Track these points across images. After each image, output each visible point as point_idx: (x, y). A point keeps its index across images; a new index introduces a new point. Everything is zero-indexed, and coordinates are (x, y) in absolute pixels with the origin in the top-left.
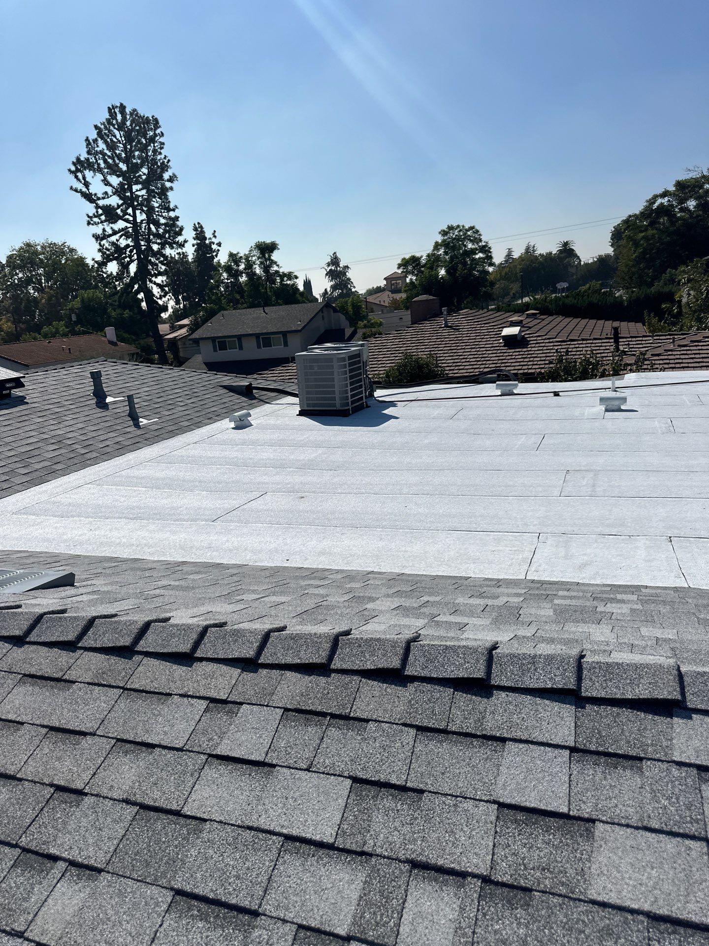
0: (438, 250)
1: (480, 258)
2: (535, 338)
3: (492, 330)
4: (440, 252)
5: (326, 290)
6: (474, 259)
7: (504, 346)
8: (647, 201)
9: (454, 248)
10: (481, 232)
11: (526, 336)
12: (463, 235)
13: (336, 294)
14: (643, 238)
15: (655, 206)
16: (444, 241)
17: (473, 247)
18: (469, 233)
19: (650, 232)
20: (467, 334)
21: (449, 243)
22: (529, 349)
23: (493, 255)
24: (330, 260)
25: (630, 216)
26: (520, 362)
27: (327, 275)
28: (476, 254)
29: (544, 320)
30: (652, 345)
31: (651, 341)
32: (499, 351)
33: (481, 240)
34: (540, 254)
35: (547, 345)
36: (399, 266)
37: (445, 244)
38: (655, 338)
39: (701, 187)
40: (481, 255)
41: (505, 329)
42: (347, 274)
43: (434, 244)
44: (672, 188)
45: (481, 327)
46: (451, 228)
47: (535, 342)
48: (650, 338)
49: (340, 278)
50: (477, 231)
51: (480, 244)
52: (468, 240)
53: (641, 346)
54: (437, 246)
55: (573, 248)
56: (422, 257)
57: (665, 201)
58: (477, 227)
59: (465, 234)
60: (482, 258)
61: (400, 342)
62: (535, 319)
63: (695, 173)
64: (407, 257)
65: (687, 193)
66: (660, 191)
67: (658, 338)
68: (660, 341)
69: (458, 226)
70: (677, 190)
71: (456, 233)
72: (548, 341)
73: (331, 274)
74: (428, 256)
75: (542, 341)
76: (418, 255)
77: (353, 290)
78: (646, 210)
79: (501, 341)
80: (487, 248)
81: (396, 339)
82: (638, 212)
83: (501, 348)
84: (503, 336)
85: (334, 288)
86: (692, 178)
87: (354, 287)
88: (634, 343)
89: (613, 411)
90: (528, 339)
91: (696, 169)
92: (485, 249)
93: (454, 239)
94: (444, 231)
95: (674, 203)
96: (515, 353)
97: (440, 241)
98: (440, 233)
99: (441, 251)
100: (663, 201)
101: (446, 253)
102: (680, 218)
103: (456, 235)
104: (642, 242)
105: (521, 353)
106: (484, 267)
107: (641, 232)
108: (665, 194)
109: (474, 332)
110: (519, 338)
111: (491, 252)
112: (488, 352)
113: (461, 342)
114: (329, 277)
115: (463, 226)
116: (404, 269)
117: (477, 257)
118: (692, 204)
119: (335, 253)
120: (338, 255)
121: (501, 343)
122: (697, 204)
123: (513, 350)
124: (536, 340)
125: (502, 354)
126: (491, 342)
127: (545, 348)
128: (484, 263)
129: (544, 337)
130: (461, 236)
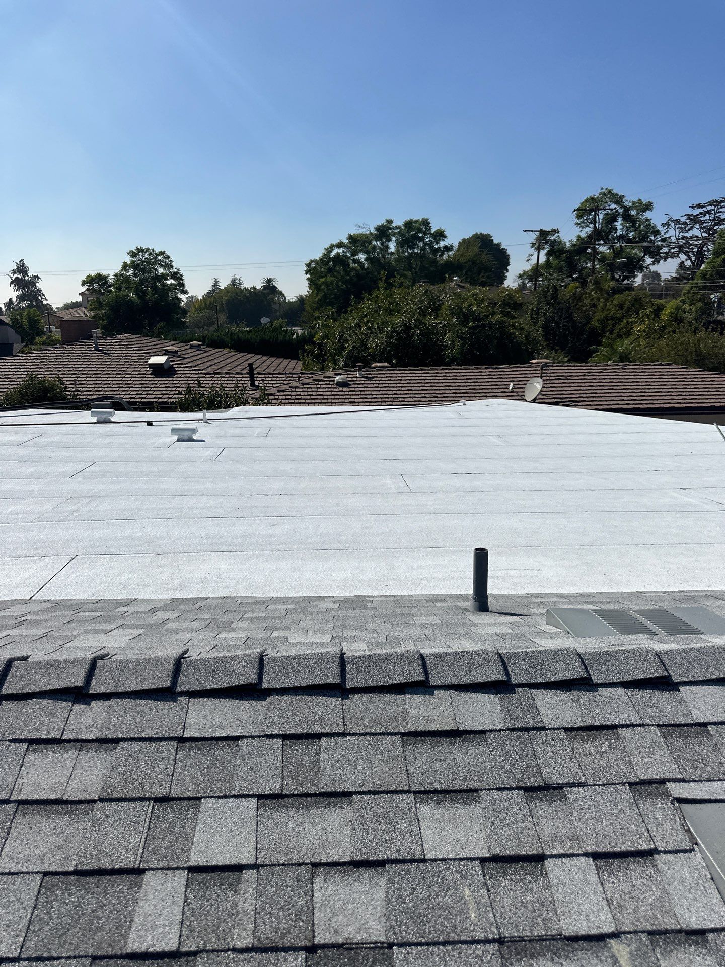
0: (127, 271)
1: (171, 284)
2: (183, 369)
3: (143, 357)
4: (129, 274)
5: (11, 299)
6: (164, 285)
7: (151, 374)
8: (325, 249)
9: (143, 271)
10: (172, 258)
11: (175, 366)
12: (153, 259)
13: (23, 304)
14: (323, 283)
15: (332, 254)
16: (132, 262)
17: (164, 272)
18: (159, 258)
19: (329, 279)
20: (117, 359)
21: (138, 265)
22: (175, 379)
23: (185, 283)
24: (16, 268)
25: (311, 261)
26: (162, 391)
27: (12, 283)
28: (167, 279)
29: (207, 351)
30: (285, 382)
31: (284, 379)
32: (144, 379)
33: (172, 267)
34: (245, 288)
35: (192, 376)
36: (84, 283)
37: (134, 266)
38: (288, 375)
39: (370, 243)
40: (173, 281)
41: (152, 357)
42: (37, 284)
43: (122, 264)
44: (346, 241)
45: (133, 353)
46: (140, 250)
47: (182, 372)
48: (284, 376)
49: (28, 288)
50: (168, 257)
51: (172, 270)
52: (159, 264)
53: (275, 382)
54: (125, 266)
55: (276, 285)
56: (108, 276)
57: (341, 251)
58: (168, 253)
59: (155, 258)
60: (173, 284)
61: (42, 362)
62: (199, 350)
63: (364, 230)
64: (93, 274)
65: (358, 247)
66: (336, 242)
67: (291, 375)
68: (292, 379)
69: (148, 250)
70: (350, 242)
71: (146, 257)
72: (194, 372)
73: (17, 283)
74: (116, 275)
75: (189, 372)
76: (105, 273)
77: (45, 302)
78: (324, 258)
79: (148, 369)
80: (178, 275)
81: (38, 359)
82: (317, 259)
83: (148, 376)
84: (150, 365)
85: (21, 298)
86: (362, 234)
87: (46, 300)
88: (270, 379)
89: (184, 441)
90: (176, 369)
91: (365, 226)
92: (177, 276)
93: (144, 262)
94: (133, 252)
95: (348, 254)
96: (161, 382)
97: (129, 262)
98: (128, 254)
99: (131, 272)
100: (339, 251)
101: (135, 275)
102: (353, 269)
103: (147, 258)
104: (322, 287)
105: (166, 382)
106: (176, 293)
107: (322, 277)
108: (340, 245)
109: (124, 357)
110: (166, 367)
111: (182, 280)
112: (133, 379)
113: (108, 366)
114: (15, 286)
115: (153, 250)
116: (89, 286)
117: (169, 282)
118: (362, 257)
119: (22, 260)
120: (26, 263)
121: (148, 371)
122: (366, 258)
123: (159, 379)
124: (183, 370)
125: (146, 382)
126: (139, 369)
127: (190, 379)
128: (176, 289)
129: (191, 369)
130: (151, 259)
